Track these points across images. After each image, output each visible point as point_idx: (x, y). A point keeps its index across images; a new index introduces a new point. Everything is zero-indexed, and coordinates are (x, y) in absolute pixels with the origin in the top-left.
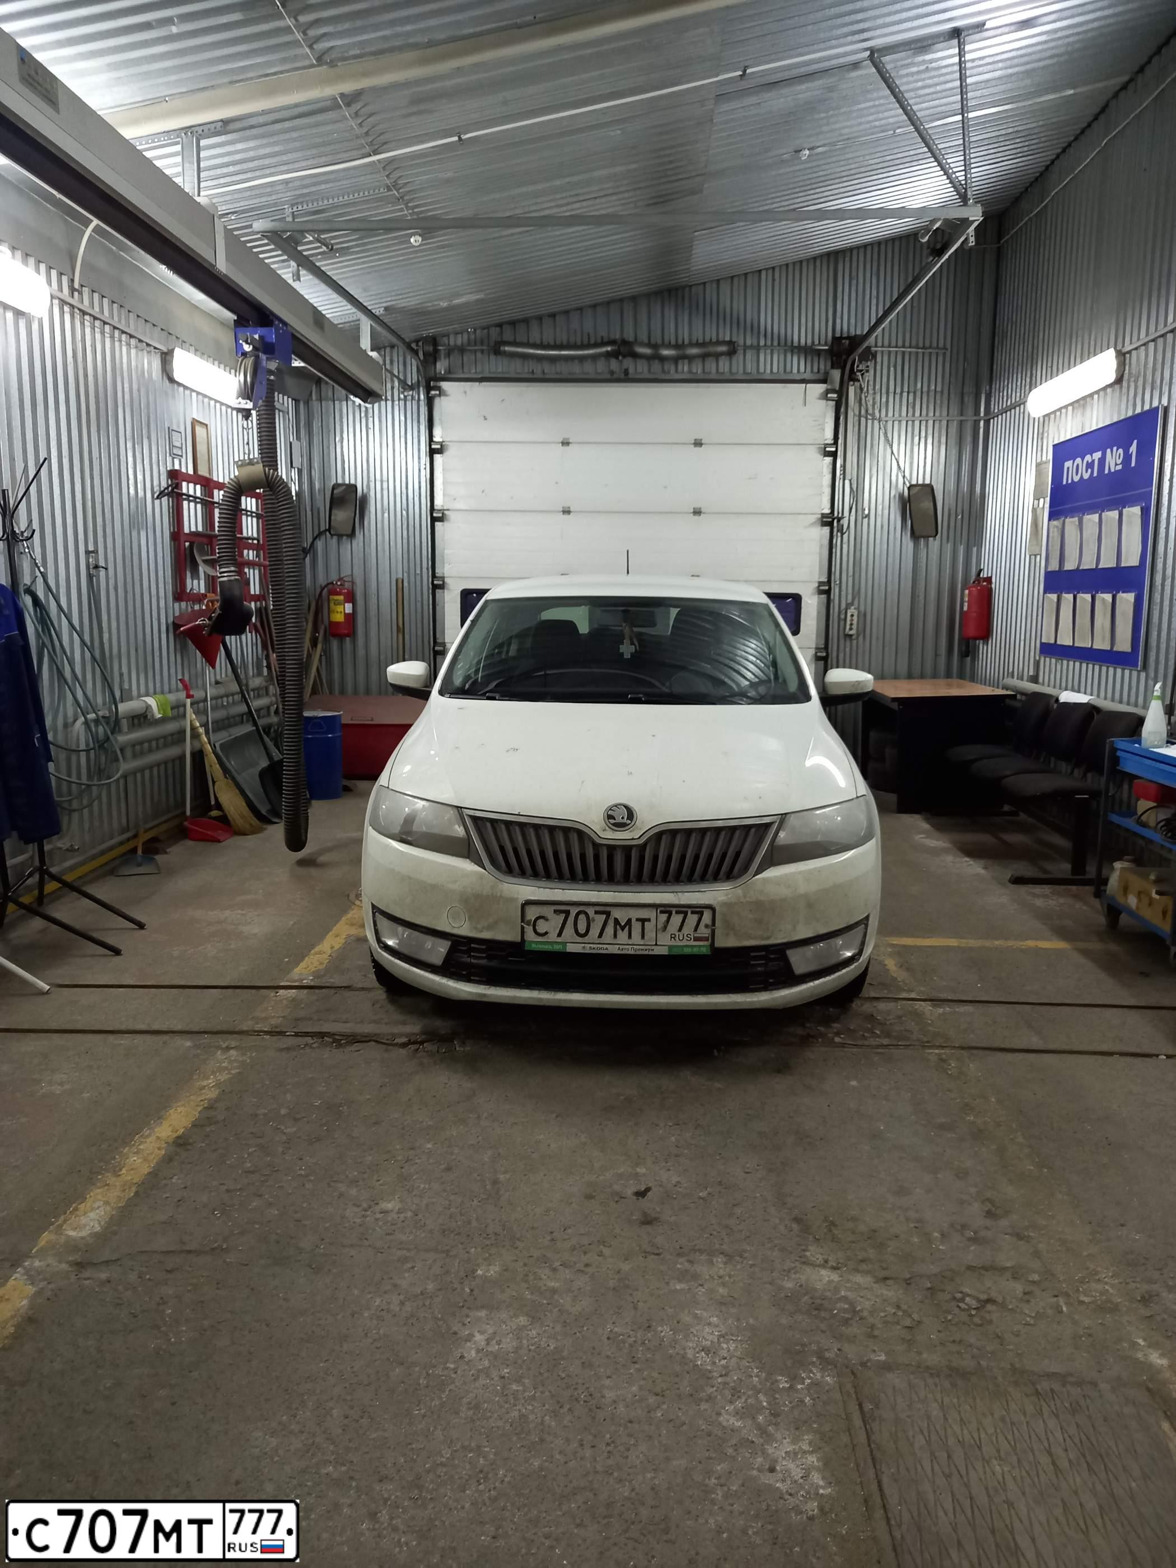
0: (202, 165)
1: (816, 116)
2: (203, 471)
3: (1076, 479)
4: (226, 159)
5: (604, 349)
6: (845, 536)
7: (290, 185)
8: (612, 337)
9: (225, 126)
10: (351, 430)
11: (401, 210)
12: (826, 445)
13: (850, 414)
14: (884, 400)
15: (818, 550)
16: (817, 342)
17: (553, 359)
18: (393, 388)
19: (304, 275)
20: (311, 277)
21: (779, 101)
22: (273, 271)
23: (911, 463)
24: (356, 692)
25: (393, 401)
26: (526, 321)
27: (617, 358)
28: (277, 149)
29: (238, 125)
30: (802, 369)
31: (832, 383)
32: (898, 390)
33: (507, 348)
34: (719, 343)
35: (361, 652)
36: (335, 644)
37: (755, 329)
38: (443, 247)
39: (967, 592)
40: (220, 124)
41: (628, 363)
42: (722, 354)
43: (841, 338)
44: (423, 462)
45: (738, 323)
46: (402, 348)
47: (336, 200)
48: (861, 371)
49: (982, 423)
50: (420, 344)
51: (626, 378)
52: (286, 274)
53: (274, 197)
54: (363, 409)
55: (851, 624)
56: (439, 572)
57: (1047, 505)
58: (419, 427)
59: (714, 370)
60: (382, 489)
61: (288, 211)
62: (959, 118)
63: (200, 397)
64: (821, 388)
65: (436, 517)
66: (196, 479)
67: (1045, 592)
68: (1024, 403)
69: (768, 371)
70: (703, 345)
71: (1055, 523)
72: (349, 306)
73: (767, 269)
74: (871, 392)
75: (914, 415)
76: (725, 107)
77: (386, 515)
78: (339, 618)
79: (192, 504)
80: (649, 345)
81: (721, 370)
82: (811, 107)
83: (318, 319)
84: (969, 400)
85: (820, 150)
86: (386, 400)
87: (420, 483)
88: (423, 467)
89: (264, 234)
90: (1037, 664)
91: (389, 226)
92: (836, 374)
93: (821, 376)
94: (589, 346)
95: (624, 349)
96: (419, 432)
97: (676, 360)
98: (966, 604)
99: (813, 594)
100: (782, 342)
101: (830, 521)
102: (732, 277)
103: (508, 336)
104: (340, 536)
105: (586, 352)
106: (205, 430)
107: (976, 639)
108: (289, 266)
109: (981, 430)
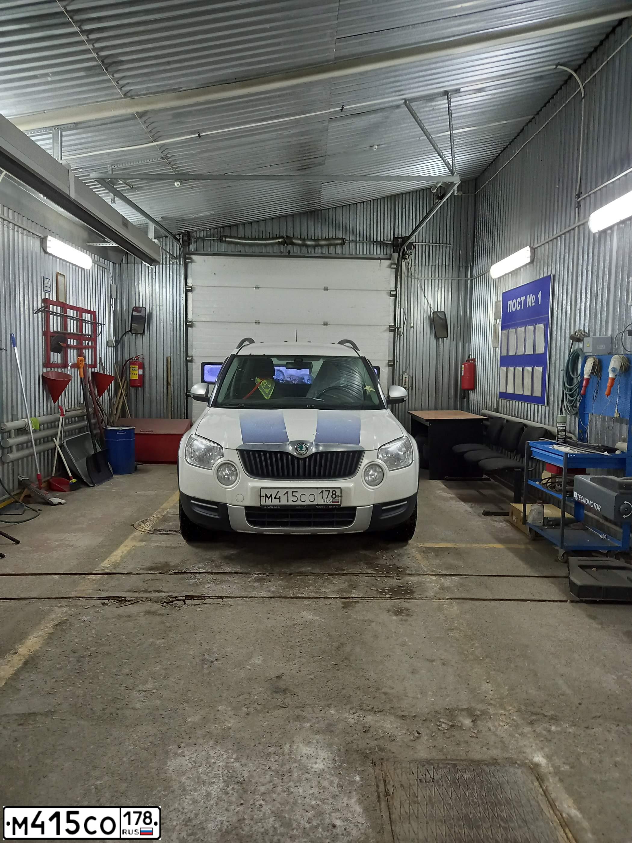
0: (63, 144)
1: (380, 130)
2: (61, 300)
3: (514, 310)
4: (77, 142)
5: (277, 241)
6: (402, 337)
7: (111, 155)
8: (282, 234)
9: (76, 126)
10: (143, 279)
11: (170, 169)
12: (391, 291)
13: (403, 275)
14: (420, 269)
15: (388, 344)
16: (386, 239)
17: (251, 245)
18: (166, 258)
19: (118, 200)
20: (121, 201)
21: (361, 122)
22: (101, 198)
23: (434, 301)
24: (144, 417)
25: (166, 264)
26: (237, 225)
27: (284, 245)
28: (103, 137)
29: (83, 125)
30: (378, 253)
31: (394, 260)
32: (427, 264)
33: (227, 239)
34: (336, 239)
35: (147, 395)
36: (133, 390)
37: (354, 232)
38: (192, 188)
39: (463, 366)
40: (74, 124)
41: (290, 248)
42: (338, 244)
43: (398, 238)
44: (182, 296)
45: (346, 229)
46: (171, 238)
47: (135, 163)
48: (408, 254)
49: (469, 281)
50: (181, 236)
51: (289, 255)
52: (108, 199)
53: (102, 161)
54: (150, 269)
55: (405, 382)
56: (190, 353)
57: (501, 323)
58: (180, 278)
59: (334, 252)
60: (160, 310)
61: (110, 168)
62: (449, 133)
63: (61, 261)
64: (388, 262)
65: (188, 325)
66: (58, 303)
67: (500, 366)
68: (489, 272)
69: (361, 253)
70: (328, 239)
71: (504, 332)
72: (142, 216)
73: (360, 203)
74: (413, 264)
75: (435, 277)
76: (334, 124)
77: (162, 323)
78: (136, 377)
79: (55, 317)
80: (300, 239)
81: (337, 252)
82: (376, 126)
83: (125, 223)
84: (463, 270)
85: (383, 146)
86: (163, 264)
87: (180, 307)
88: (181, 299)
89: (96, 180)
90: (498, 402)
91: (160, 177)
92: (396, 255)
93: (388, 257)
94: (270, 239)
95: (287, 241)
96: (180, 281)
97: (314, 247)
98: (463, 372)
99: (386, 367)
100: (368, 239)
101: (393, 329)
102: (343, 206)
103: (227, 233)
104: (137, 334)
105: (268, 242)
106: (63, 278)
107: (469, 390)
108: (110, 196)
109: (469, 285)
